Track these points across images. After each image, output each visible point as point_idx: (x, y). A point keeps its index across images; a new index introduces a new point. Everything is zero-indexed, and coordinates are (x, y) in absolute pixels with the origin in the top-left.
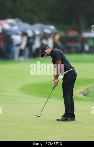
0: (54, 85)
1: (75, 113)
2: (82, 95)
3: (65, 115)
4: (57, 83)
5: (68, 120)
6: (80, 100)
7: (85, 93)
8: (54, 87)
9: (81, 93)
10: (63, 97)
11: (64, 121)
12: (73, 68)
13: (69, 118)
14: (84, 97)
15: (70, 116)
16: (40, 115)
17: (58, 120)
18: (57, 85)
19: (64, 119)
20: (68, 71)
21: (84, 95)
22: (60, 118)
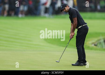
0: (71, 37)
1: (86, 60)
2: (93, 45)
3: (78, 61)
4: (73, 35)
5: (81, 65)
6: (91, 49)
7: (96, 44)
8: (71, 39)
9: (92, 43)
10: (76, 47)
11: (78, 65)
12: (86, 24)
13: (82, 64)
14: (95, 47)
15: (82, 61)
16: (59, 61)
17: (73, 65)
18: (73, 37)
19: (78, 64)
20: (82, 26)
21: (95, 45)
22: (74, 63)
